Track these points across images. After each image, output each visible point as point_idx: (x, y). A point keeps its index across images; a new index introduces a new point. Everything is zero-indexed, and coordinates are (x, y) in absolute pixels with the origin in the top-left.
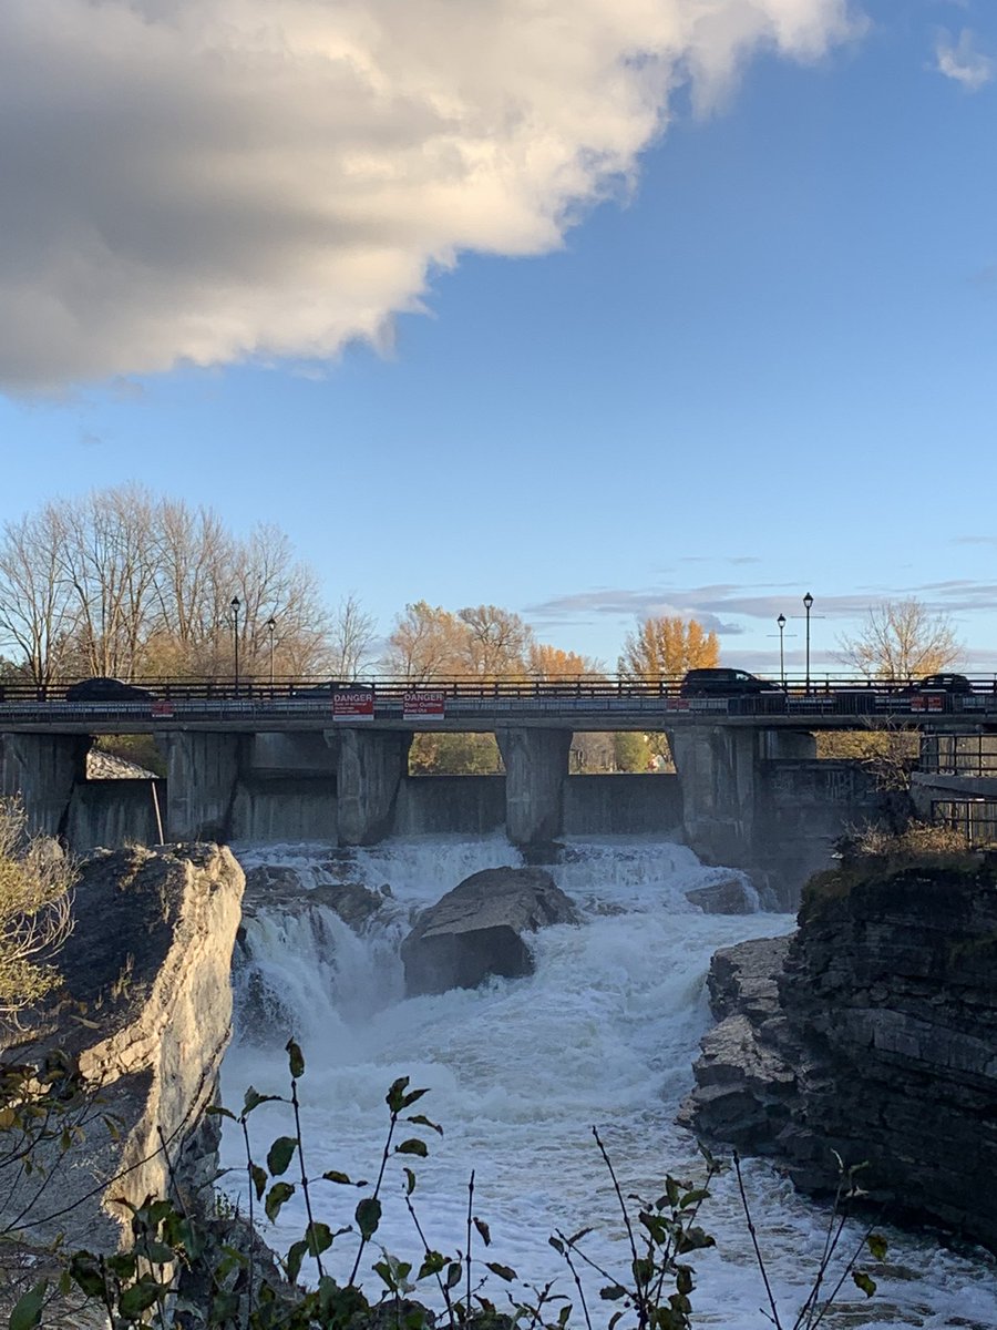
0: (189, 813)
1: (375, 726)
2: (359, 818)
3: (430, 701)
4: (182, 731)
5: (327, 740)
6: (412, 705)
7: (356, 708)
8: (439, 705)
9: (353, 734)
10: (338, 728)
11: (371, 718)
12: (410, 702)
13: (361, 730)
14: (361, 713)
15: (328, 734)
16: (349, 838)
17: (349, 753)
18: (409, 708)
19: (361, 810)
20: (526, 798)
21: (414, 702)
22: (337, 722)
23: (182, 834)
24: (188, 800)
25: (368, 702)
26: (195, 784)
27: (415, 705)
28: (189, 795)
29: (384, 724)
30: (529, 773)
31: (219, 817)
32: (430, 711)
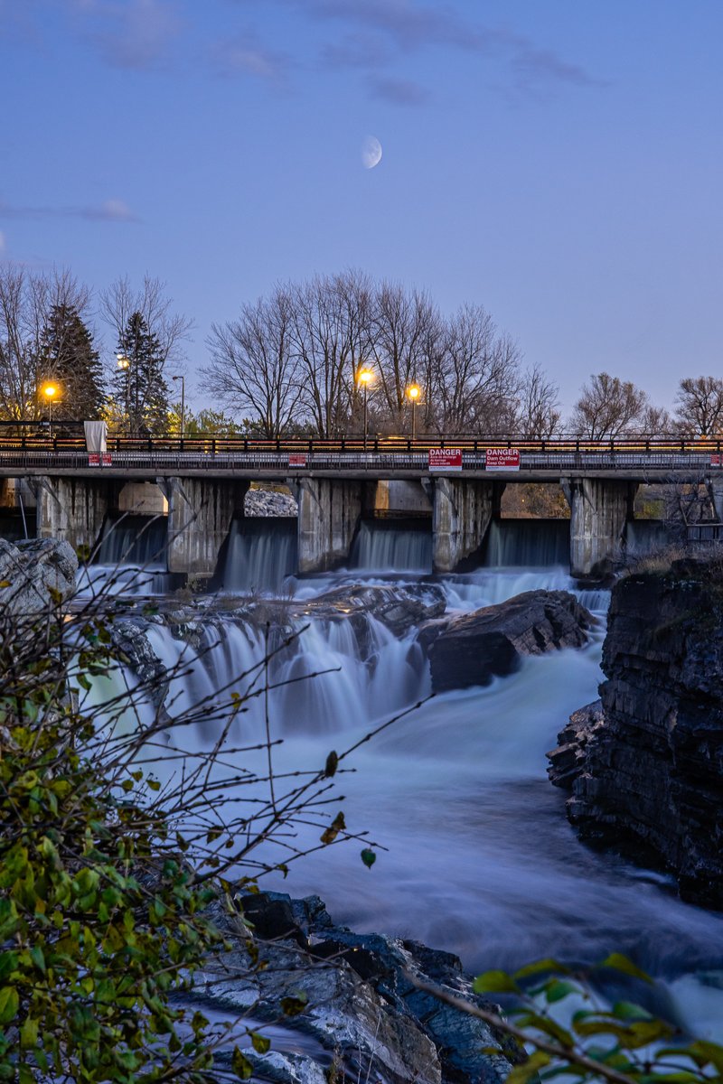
0: (315, 544)
1: (461, 475)
2: (449, 550)
3: (508, 456)
4: (309, 477)
5: (424, 487)
6: (493, 459)
7: (448, 460)
8: (516, 459)
9: (445, 482)
10: (433, 478)
11: (459, 469)
12: (491, 456)
13: (453, 479)
14: (451, 465)
15: (425, 481)
16: (441, 565)
17: (443, 498)
18: (491, 461)
19: (451, 543)
20: (588, 536)
21: (495, 456)
22: (432, 473)
23: (309, 560)
24: (315, 533)
25: (458, 456)
26: (321, 520)
27: (496, 458)
28: (315, 528)
29: (470, 473)
30: (590, 517)
31: (343, 547)
32: (508, 463)
